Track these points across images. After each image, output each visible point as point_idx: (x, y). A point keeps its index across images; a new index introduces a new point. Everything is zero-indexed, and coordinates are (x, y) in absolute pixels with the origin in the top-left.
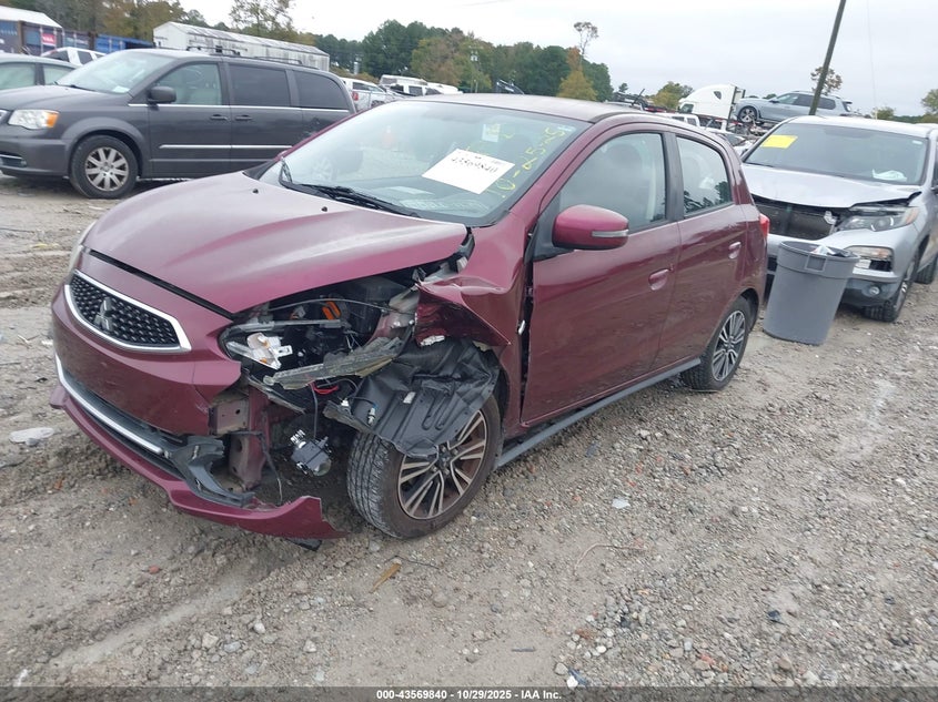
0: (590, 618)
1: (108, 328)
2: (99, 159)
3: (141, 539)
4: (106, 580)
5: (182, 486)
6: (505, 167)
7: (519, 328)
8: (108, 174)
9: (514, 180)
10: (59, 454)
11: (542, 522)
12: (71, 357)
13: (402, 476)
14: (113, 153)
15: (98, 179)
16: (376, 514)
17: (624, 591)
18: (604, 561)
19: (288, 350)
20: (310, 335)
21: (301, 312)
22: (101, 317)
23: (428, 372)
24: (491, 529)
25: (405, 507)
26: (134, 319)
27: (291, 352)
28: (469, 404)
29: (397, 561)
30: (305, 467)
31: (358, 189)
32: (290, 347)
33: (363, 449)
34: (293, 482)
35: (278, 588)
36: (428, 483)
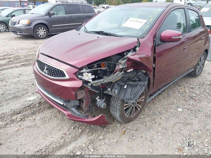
0: (180, 144)
1: (47, 73)
2: (39, 30)
3: (60, 125)
4: (53, 137)
5: (69, 113)
6: (145, 21)
7: (153, 66)
8: (42, 33)
9: (148, 25)
10: (38, 103)
11: (160, 116)
12: (38, 79)
13: (125, 107)
14: (42, 28)
15: (40, 35)
16: (119, 118)
17: (187, 136)
18: (180, 127)
19: (93, 76)
20: (99, 72)
21: (96, 66)
22: (45, 70)
23: (130, 79)
24: (147, 119)
25: (126, 115)
26: (53, 71)
27: (94, 77)
28: (142, 87)
29: (124, 129)
30: (100, 106)
31: (105, 31)
32: (94, 76)
33: (114, 101)
34: (95, 108)
35: (96, 139)
36: (131, 109)
